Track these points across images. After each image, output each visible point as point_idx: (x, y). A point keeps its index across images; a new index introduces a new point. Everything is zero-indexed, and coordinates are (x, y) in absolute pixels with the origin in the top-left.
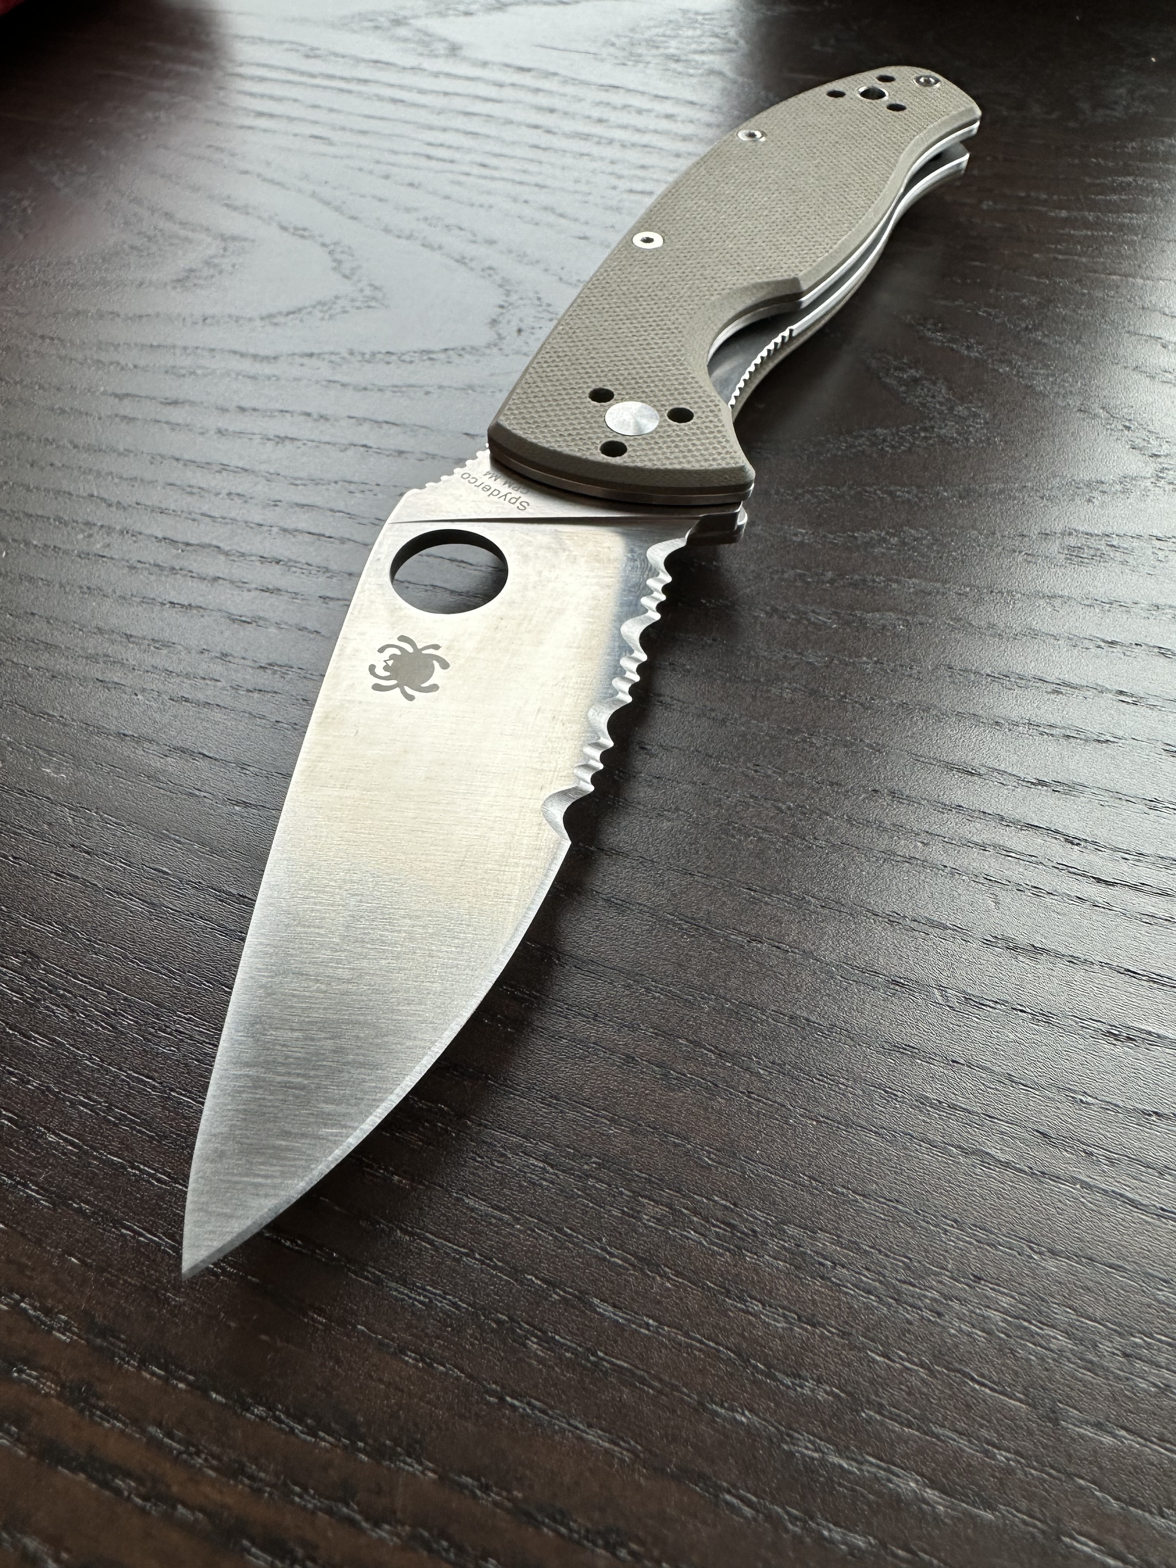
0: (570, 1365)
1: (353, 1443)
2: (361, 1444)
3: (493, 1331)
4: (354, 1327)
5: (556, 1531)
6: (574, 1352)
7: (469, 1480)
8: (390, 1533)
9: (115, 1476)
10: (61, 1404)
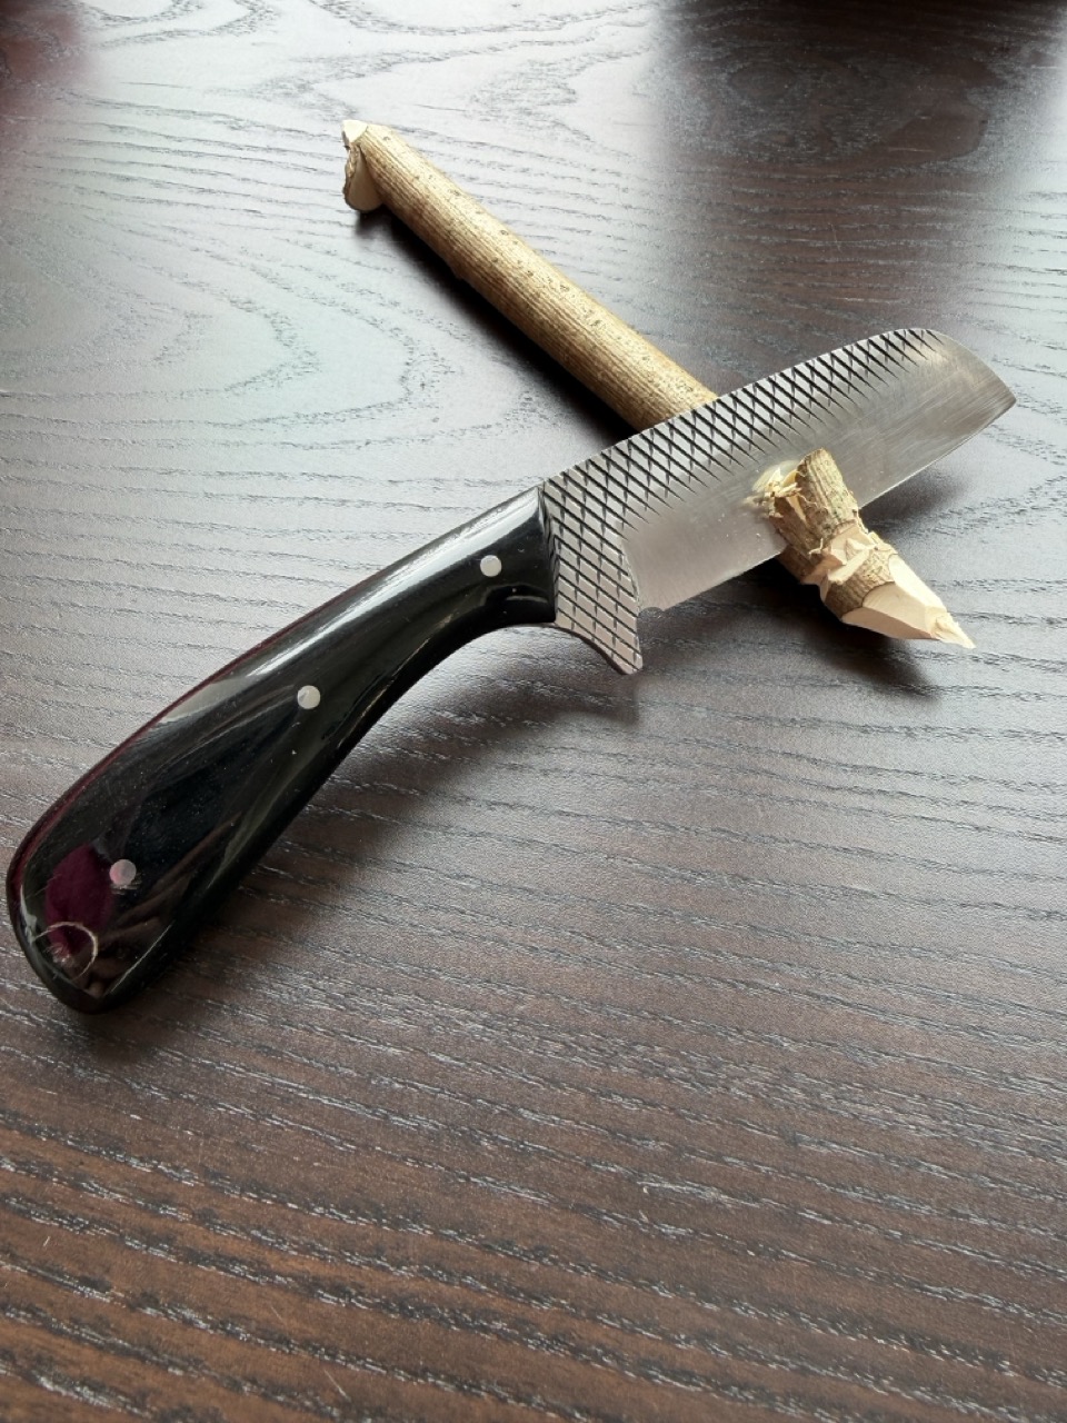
0: (509, 1152)
1: (380, 1221)
2: (384, 1221)
3: (460, 1138)
4: (373, 1148)
5: (505, 1254)
6: (510, 1144)
7: (451, 1232)
8: (407, 1271)
9: (235, 1265)
10: (195, 1226)
